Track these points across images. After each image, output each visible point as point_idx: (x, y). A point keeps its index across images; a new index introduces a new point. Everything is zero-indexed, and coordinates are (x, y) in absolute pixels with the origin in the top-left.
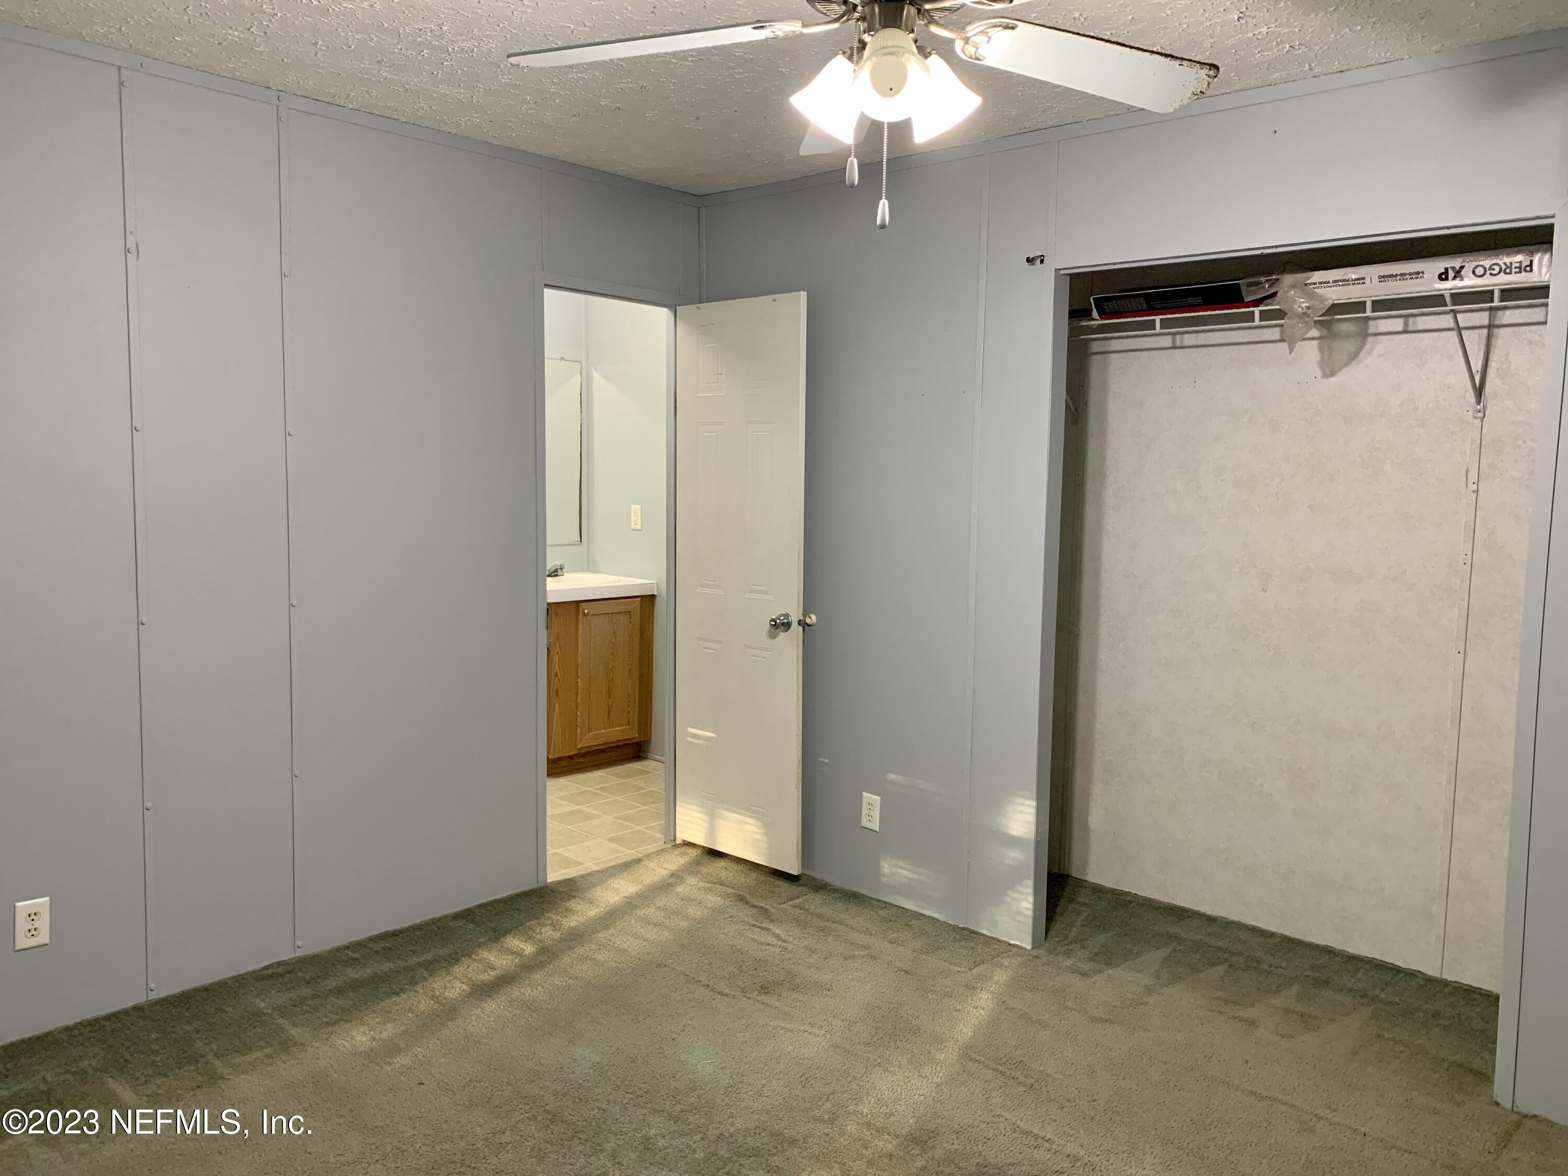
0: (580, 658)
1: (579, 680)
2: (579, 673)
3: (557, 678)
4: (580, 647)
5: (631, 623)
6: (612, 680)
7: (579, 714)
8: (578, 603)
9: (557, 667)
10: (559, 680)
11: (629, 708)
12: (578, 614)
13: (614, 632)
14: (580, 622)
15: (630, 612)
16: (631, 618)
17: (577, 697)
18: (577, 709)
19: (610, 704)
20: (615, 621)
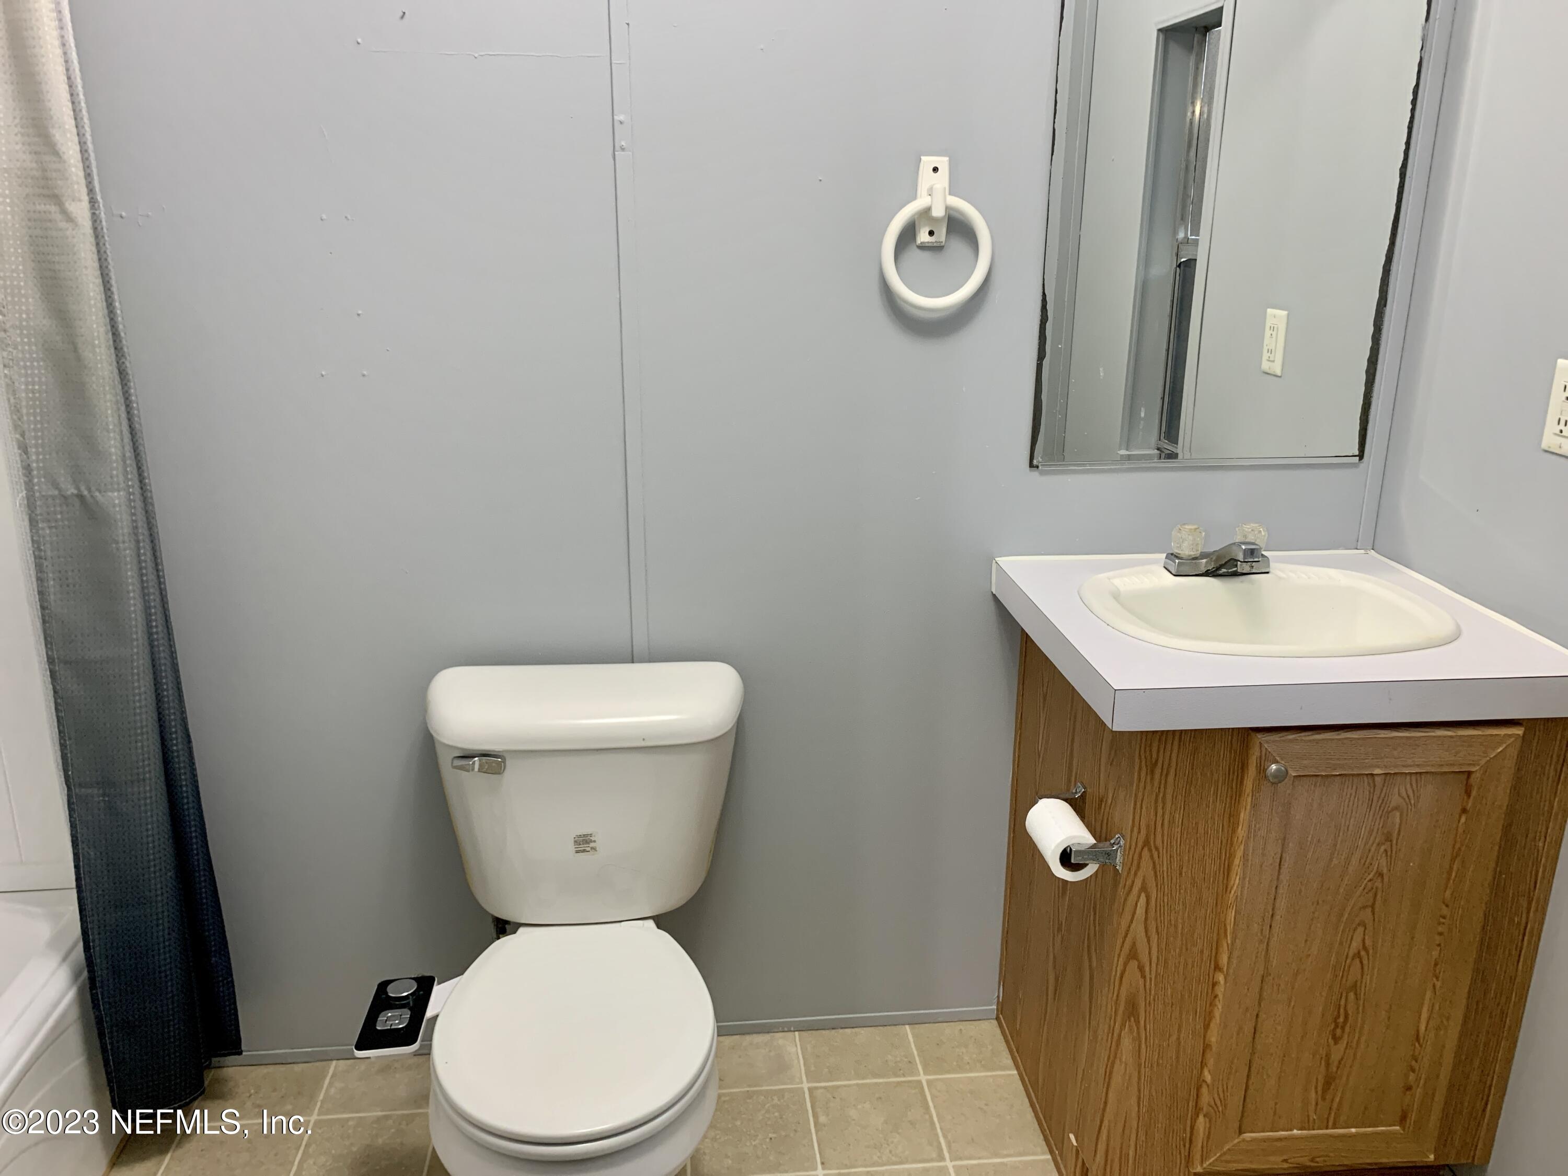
0: (1231, 914)
1: (1221, 978)
2: (1224, 959)
3: (1133, 964)
4: (1235, 880)
5: (1464, 811)
6: (1354, 987)
7: (1208, 1077)
8: (1247, 734)
9: (1138, 929)
10: (1141, 969)
11: (1412, 1077)
12: (1244, 767)
13: (1388, 838)
14: (1247, 801)
15: (1469, 773)
16: (1468, 793)
17: (1207, 1027)
18: (1203, 1064)
19: (1335, 1058)
20: (1395, 800)
